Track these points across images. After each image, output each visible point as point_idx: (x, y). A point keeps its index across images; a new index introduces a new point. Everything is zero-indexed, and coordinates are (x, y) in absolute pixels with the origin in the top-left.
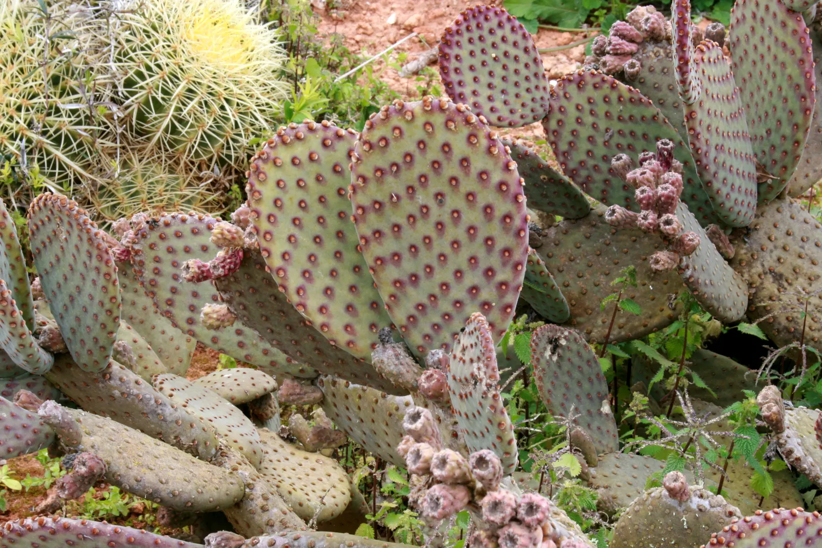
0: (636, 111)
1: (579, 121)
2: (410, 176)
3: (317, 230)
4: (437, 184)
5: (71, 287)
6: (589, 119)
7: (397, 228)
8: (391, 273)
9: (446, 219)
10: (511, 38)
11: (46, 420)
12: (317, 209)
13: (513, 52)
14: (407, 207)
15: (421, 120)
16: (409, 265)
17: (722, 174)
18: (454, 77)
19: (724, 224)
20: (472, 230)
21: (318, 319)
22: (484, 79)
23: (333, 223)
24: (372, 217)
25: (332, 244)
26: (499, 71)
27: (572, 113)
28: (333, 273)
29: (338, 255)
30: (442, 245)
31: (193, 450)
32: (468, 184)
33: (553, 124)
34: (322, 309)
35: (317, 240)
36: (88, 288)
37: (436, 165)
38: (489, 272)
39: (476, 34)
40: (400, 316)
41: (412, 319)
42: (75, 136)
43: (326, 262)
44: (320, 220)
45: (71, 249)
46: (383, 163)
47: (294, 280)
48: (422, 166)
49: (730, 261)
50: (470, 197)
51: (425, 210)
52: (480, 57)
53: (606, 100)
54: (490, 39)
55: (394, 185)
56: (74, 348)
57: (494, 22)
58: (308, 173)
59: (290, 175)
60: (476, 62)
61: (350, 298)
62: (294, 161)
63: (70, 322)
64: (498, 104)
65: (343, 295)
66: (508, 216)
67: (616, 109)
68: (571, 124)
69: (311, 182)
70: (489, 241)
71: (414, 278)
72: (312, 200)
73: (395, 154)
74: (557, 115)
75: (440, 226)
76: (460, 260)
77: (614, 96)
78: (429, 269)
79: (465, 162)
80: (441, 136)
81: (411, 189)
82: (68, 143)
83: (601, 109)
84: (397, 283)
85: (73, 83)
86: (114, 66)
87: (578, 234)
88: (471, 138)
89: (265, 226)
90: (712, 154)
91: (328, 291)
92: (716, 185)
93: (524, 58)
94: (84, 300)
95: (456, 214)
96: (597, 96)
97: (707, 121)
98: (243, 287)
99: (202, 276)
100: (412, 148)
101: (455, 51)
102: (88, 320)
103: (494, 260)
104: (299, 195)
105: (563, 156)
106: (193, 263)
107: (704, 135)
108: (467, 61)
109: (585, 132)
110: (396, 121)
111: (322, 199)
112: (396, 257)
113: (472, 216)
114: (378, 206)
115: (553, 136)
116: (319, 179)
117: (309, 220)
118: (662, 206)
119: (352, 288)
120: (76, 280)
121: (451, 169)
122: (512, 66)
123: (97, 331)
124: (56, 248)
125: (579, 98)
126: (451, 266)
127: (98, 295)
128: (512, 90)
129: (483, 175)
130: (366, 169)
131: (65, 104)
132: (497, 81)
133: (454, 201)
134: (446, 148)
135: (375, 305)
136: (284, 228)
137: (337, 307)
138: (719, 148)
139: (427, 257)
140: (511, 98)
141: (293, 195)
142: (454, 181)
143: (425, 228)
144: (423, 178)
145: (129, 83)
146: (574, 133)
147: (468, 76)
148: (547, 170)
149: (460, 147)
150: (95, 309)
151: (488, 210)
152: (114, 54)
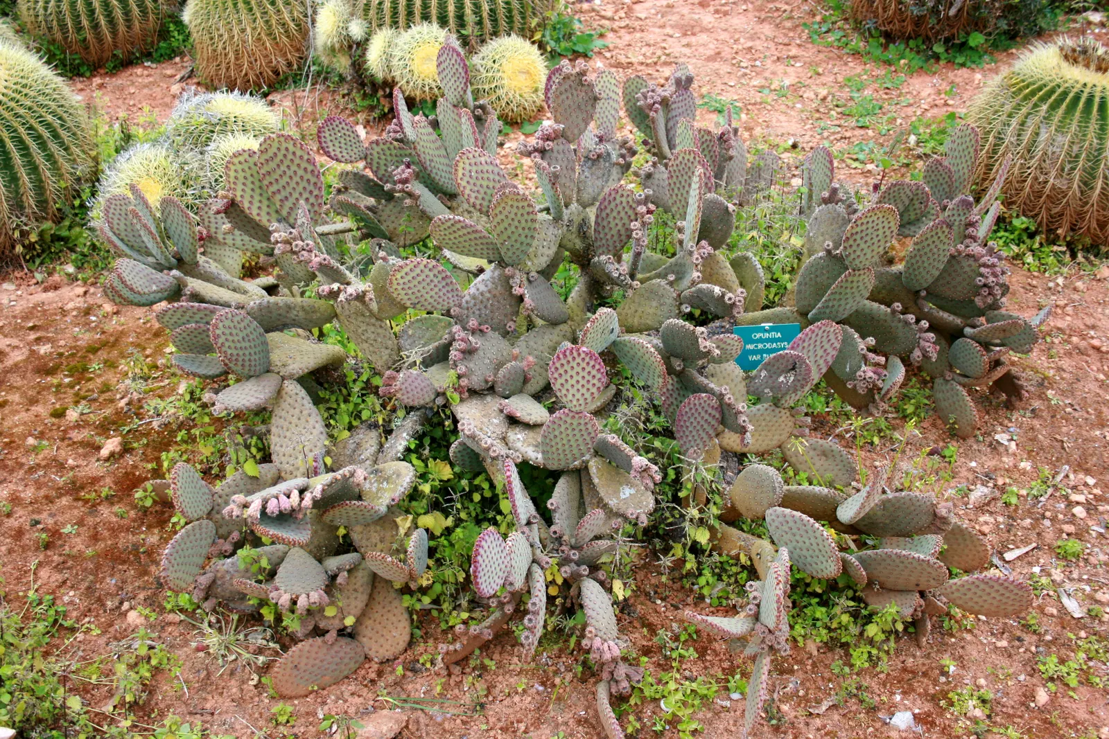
0: (402, 152)
1: (379, 158)
2: (277, 160)
3: (252, 186)
4: (287, 162)
5: (178, 232)
6: (383, 157)
7: (277, 180)
8: (278, 197)
9: (292, 175)
10: (346, 128)
11: (174, 277)
12: (251, 179)
13: (347, 133)
14: (279, 172)
15: (276, 140)
16: (283, 194)
17: (434, 171)
18: (324, 145)
19: (445, 194)
20: (302, 177)
21: (257, 218)
22: (337, 145)
23: (257, 183)
24: (267, 177)
25: (258, 191)
26: (343, 141)
27: (376, 155)
28: (260, 201)
29: (261, 195)
30: (293, 184)
31: (234, 290)
32: (297, 161)
33: (369, 160)
34: (258, 215)
35: (253, 190)
36: (184, 230)
37: (285, 156)
38: (311, 192)
39: (331, 127)
40: (284, 213)
41: (289, 213)
42: (195, 204)
43: (257, 198)
44: (253, 183)
45: (176, 216)
46: (267, 158)
47: (246, 205)
48: (280, 157)
49: (449, 208)
50: (299, 165)
51: (285, 172)
52: (334, 136)
53: (389, 149)
54: (337, 129)
55: (272, 165)
56: (184, 255)
57: (337, 122)
58: (245, 166)
59: (239, 167)
60: (333, 138)
61: (267, 210)
62: (240, 163)
63: (180, 245)
64: (344, 154)
65: (265, 209)
66: (312, 171)
67: (394, 152)
68: (376, 160)
69: (247, 169)
70: (308, 181)
71: (286, 198)
72: (248, 175)
73: (270, 153)
74: (369, 157)
75: (291, 177)
76: (300, 189)
77: (392, 147)
78: (291, 194)
79: (294, 153)
80: (284, 145)
81: (278, 166)
82: (192, 208)
83: (388, 153)
84: (281, 200)
85: (192, 183)
86: (209, 174)
87: (391, 206)
88: (294, 145)
89: (233, 186)
90: (428, 163)
91: (259, 208)
92: (433, 175)
93: (352, 135)
94: (184, 235)
95: (295, 172)
96: (385, 147)
97: (422, 150)
98: (234, 215)
99: (218, 212)
100: (276, 151)
101: (323, 134)
102: (187, 243)
103: (311, 188)
104: (243, 174)
105: (375, 173)
106: (214, 208)
107: (422, 156)
108: (329, 138)
109: (382, 162)
110: (268, 142)
111: (252, 175)
112: (279, 191)
113: (301, 172)
114: (269, 173)
115: (369, 165)
116: (250, 168)
117: (248, 183)
118: (405, 181)
119: (268, 206)
120: (180, 228)
121: (290, 156)
122: (348, 139)
123: (190, 246)
124: (171, 217)
125: (377, 149)
126: (298, 191)
127: (188, 232)
128: (350, 148)
129: (301, 157)
130: (262, 160)
131: (189, 192)
132: (343, 145)
133: (294, 168)
134: (287, 149)
135: (277, 212)
136: (240, 187)
137: (263, 214)
138: (431, 161)
139: (289, 189)
140: (349, 151)
141: (241, 175)
142: (292, 160)
143: (286, 179)
144: (282, 161)
145: (216, 180)
146: (378, 163)
147: (330, 144)
148: (373, 180)
149: (291, 148)
150: (188, 238)
151: (305, 169)
152: (209, 169)
